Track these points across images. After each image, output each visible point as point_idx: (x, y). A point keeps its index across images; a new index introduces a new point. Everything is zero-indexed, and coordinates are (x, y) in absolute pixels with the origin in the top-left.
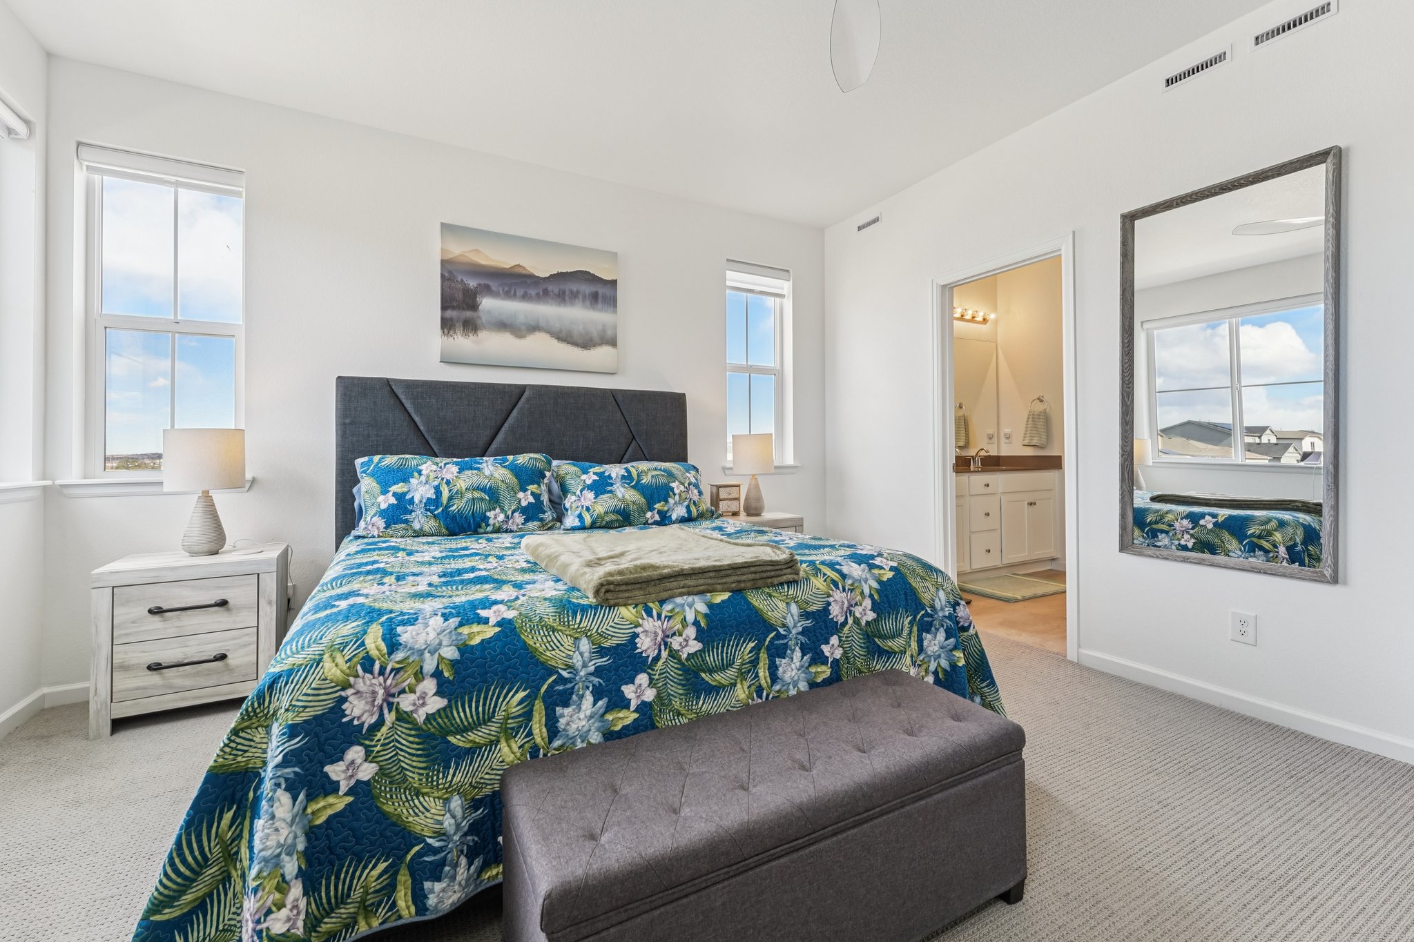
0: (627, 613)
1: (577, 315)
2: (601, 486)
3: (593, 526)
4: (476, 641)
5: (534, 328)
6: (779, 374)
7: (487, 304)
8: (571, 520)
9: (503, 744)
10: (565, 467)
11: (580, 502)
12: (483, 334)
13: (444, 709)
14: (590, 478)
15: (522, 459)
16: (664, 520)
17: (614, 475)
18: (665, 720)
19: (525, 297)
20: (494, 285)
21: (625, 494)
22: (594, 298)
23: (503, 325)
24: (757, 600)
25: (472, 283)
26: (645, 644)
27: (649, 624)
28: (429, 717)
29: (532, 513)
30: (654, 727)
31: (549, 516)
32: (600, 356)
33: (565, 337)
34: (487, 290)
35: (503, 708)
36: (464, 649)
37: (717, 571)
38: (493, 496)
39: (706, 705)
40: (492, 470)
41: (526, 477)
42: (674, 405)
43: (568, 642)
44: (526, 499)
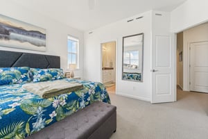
0: (50, 99)
1: (36, 39)
2: (42, 73)
3: (41, 81)
4: (8, 113)
5: (26, 41)
6: (76, 54)
7: (12, 34)
8: (35, 80)
10: (33, 70)
11: (37, 76)
12: (10, 41)
14: (39, 72)
15: (22, 68)
16: (56, 79)
17: (45, 71)
19: (23, 34)
20: (14, 30)
21: (48, 75)
22: (41, 37)
23: (17, 39)
24: (76, 93)
25: (8, 29)
26: (55, 105)
27: (56, 101)
29: (25, 79)
30: (56, 121)
31: (29, 80)
32: (42, 48)
33: (33, 43)
34: (12, 31)
35: (17, 128)
36: (3, 116)
38: (14, 76)
40: (13, 70)
41: (23, 72)
42: (58, 58)
43: (35, 108)
44: (23, 76)
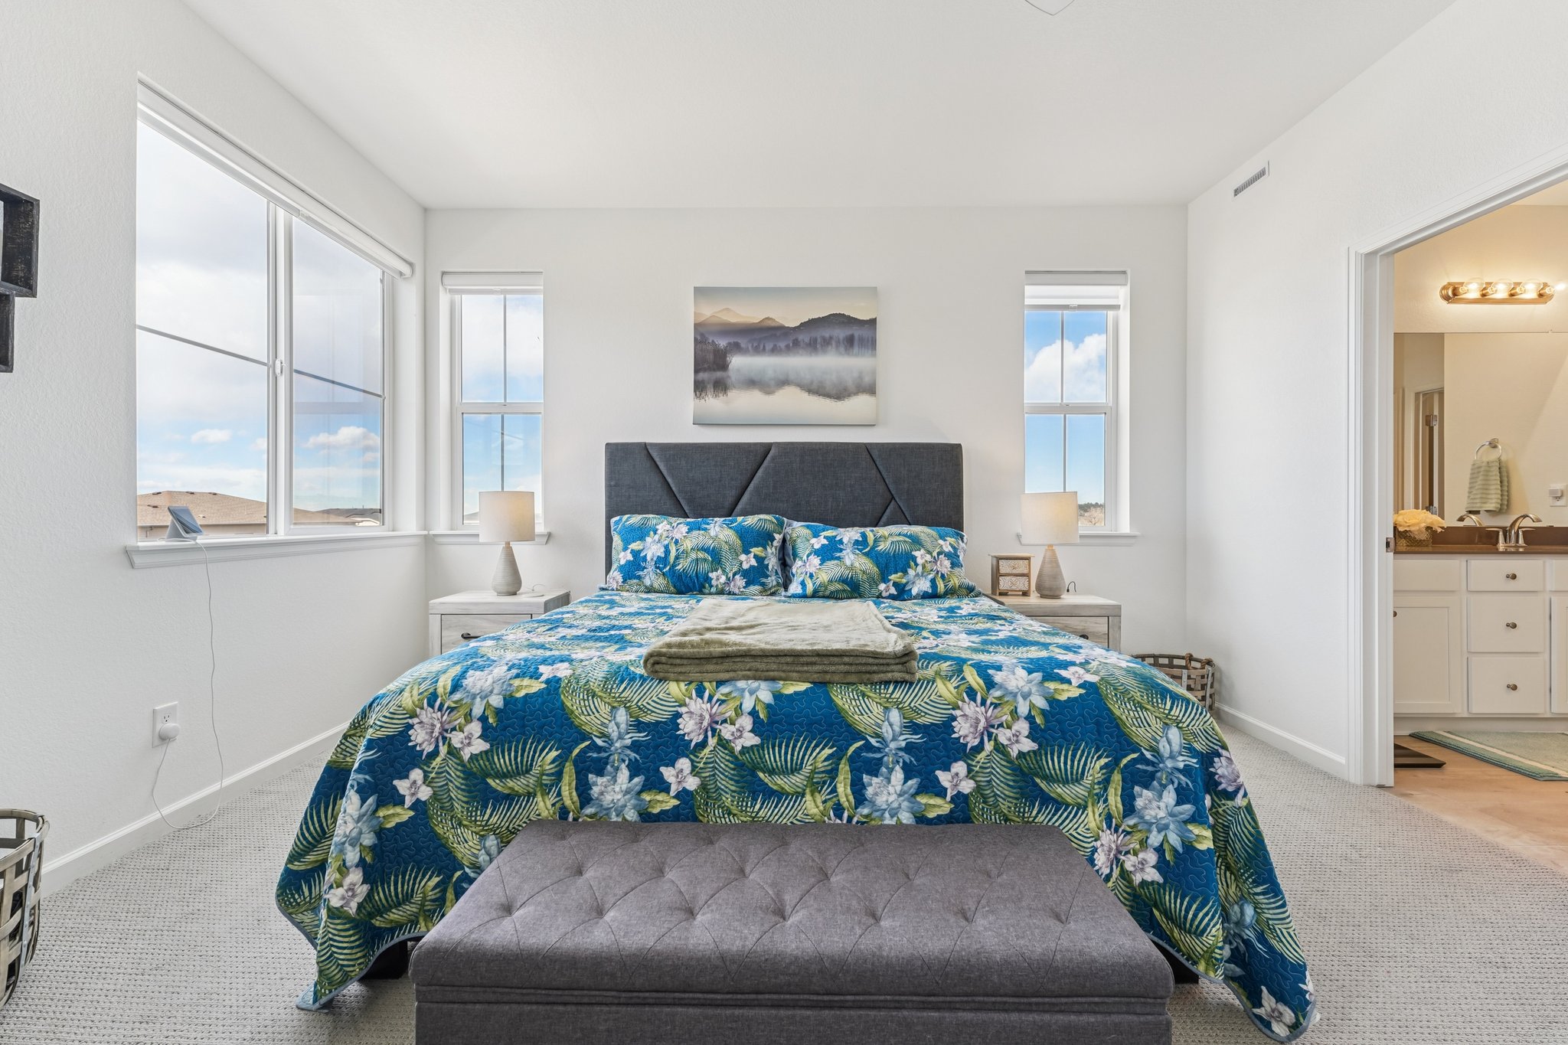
0: (675, 689)
1: (831, 363)
2: (829, 552)
3: (815, 595)
4: (521, 694)
5: (784, 382)
6: (1111, 413)
7: (737, 362)
8: (795, 588)
9: (539, 798)
10: (798, 529)
11: (809, 568)
12: (732, 394)
13: (486, 752)
14: (818, 543)
15: (751, 520)
16: (902, 593)
17: (845, 540)
18: (714, 816)
19: (775, 351)
20: (743, 342)
21: (855, 562)
22: (850, 342)
23: (752, 383)
24: (843, 699)
25: (722, 343)
26: (688, 727)
27: (697, 705)
28: (473, 757)
29: (755, 576)
30: (696, 819)
31: (772, 581)
32: (858, 405)
33: (817, 389)
34: (736, 348)
35: (539, 764)
36: (509, 700)
37: (795, 656)
38: (716, 558)
39: (765, 811)
40: (719, 531)
41: (751, 539)
42: (948, 458)
43: (604, 709)
44: (748, 561)
